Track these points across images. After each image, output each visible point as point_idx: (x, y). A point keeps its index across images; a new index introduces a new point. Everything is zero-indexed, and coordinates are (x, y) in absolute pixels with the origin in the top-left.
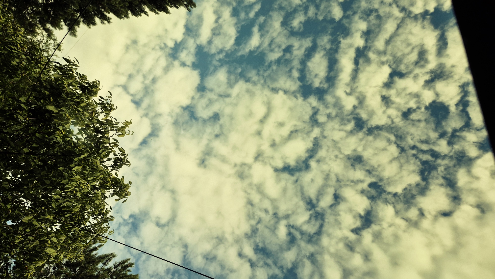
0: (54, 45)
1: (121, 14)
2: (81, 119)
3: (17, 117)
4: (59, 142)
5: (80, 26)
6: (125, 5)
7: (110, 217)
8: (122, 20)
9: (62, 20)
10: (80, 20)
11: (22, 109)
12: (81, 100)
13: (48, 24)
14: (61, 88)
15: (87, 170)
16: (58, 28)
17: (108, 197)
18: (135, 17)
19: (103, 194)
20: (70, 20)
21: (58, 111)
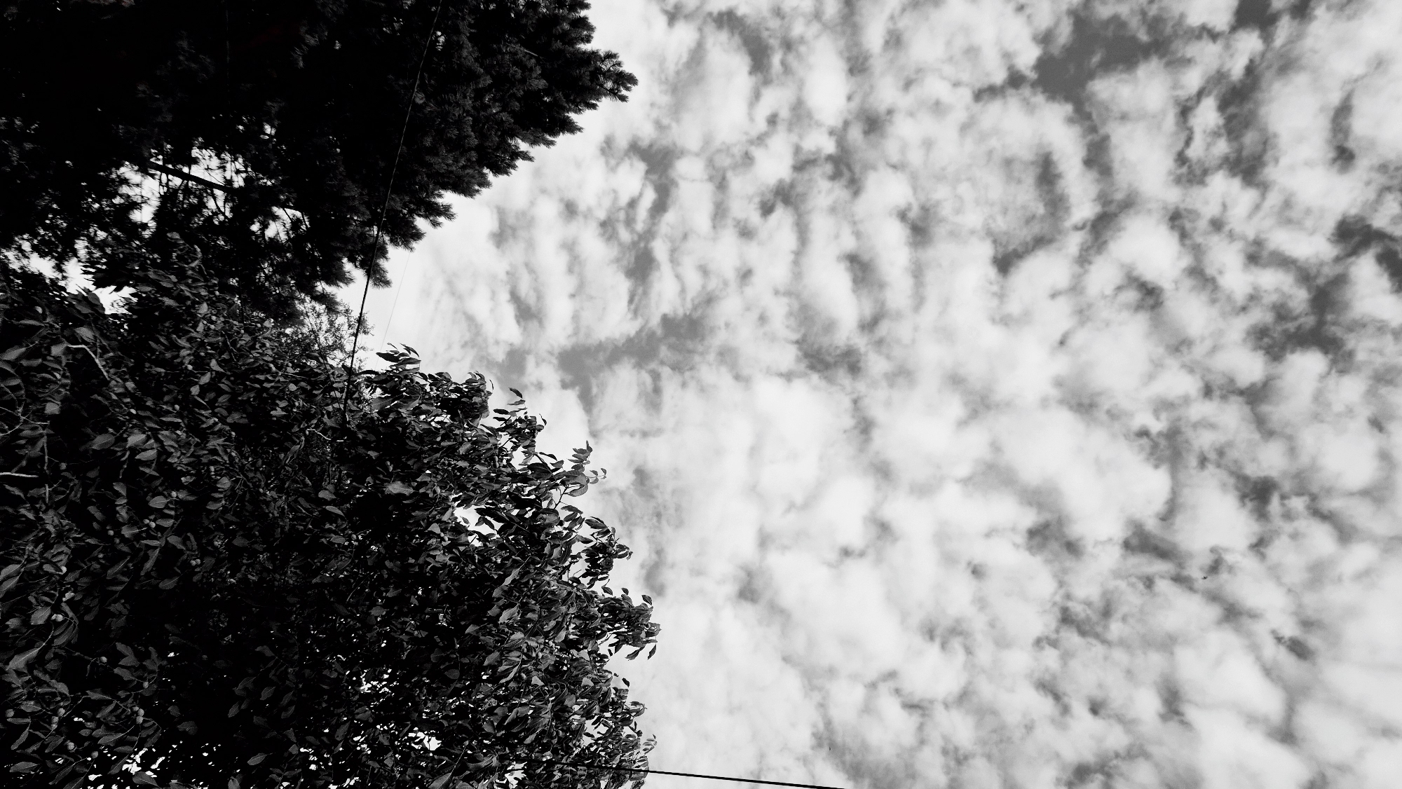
0: (350, 326)
1: (469, 183)
2: (473, 485)
3: (329, 542)
4: (444, 566)
5: (389, 255)
6: (469, 160)
7: (632, 708)
8: (477, 196)
9: (345, 260)
10: (384, 241)
11: (332, 518)
12: (455, 440)
13: (318, 283)
14: (400, 429)
15: (533, 611)
16: (343, 282)
17: (608, 654)
18: (502, 178)
19: (594, 652)
20: (361, 252)
21: (414, 488)
